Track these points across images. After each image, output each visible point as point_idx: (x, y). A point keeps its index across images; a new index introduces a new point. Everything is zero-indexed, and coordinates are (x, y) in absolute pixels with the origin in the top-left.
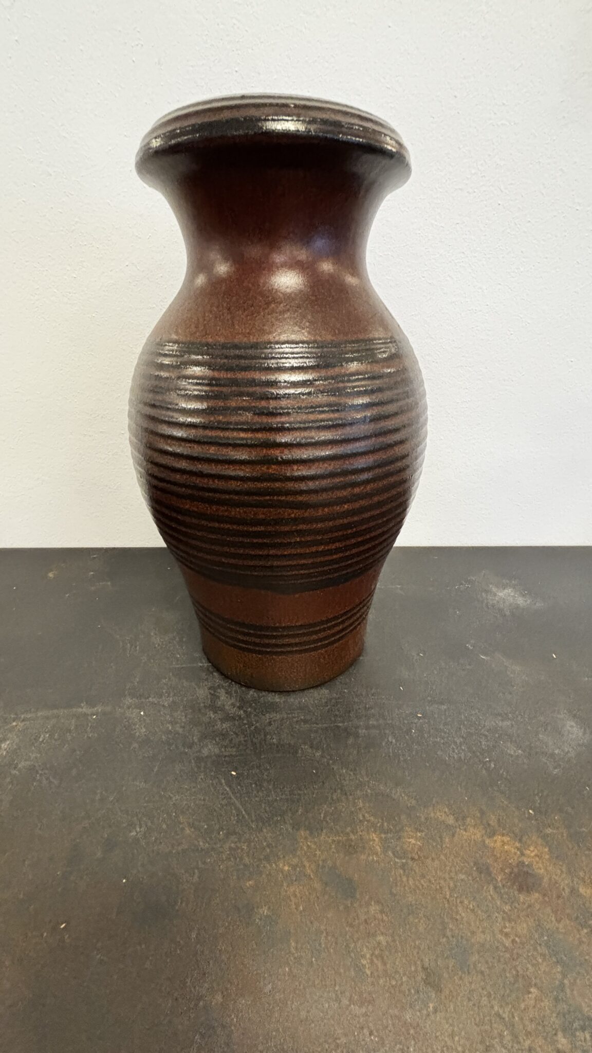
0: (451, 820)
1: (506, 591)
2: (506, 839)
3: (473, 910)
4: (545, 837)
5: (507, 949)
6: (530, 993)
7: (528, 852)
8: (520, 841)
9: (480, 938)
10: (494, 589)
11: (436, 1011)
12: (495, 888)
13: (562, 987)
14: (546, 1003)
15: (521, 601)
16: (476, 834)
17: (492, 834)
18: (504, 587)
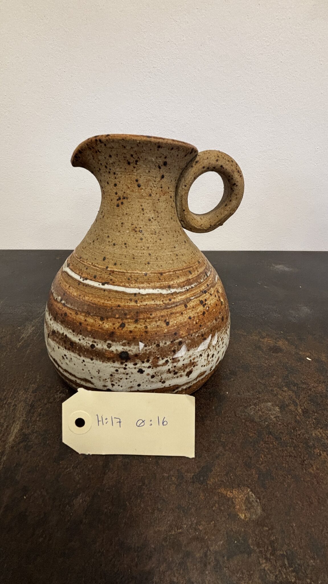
0: (245, 334)
1: (280, 266)
2: (269, 339)
3: (252, 357)
4: (287, 339)
5: (265, 367)
6: (273, 377)
7: (279, 343)
8: (275, 340)
9: (254, 363)
10: (274, 265)
11: (234, 380)
12: (262, 352)
13: (287, 376)
14: (280, 380)
15: (287, 269)
16: (257, 338)
17: (264, 338)
18: (280, 264)
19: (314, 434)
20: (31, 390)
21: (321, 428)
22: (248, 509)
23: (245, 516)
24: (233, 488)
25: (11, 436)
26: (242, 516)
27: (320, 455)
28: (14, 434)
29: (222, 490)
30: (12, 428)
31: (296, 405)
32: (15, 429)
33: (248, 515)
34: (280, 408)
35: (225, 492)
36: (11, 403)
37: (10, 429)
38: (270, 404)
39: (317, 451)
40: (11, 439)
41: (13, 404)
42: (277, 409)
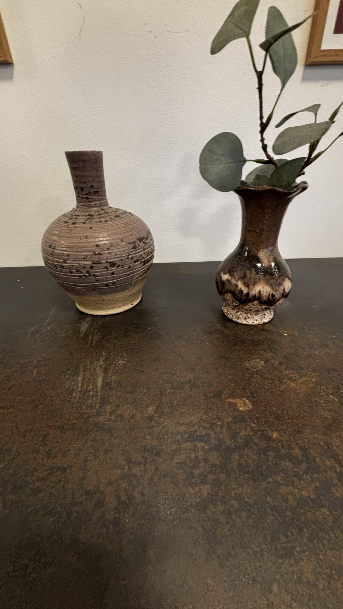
19: (284, 374)
20: (101, 361)
21: (289, 370)
22: (244, 406)
23: (243, 409)
24: (236, 398)
25: (99, 384)
26: (241, 409)
27: (287, 382)
28: (100, 383)
29: (231, 400)
30: (98, 380)
31: (275, 359)
32: (100, 380)
33: (244, 409)
34: (265, 362)
35: (232, 401)
36: (90, 368)
37: (96, 381)
38: (258, 360)
39: (285, 380)
40: (99, 385)
41: (92, 368)
42: (263, 362)
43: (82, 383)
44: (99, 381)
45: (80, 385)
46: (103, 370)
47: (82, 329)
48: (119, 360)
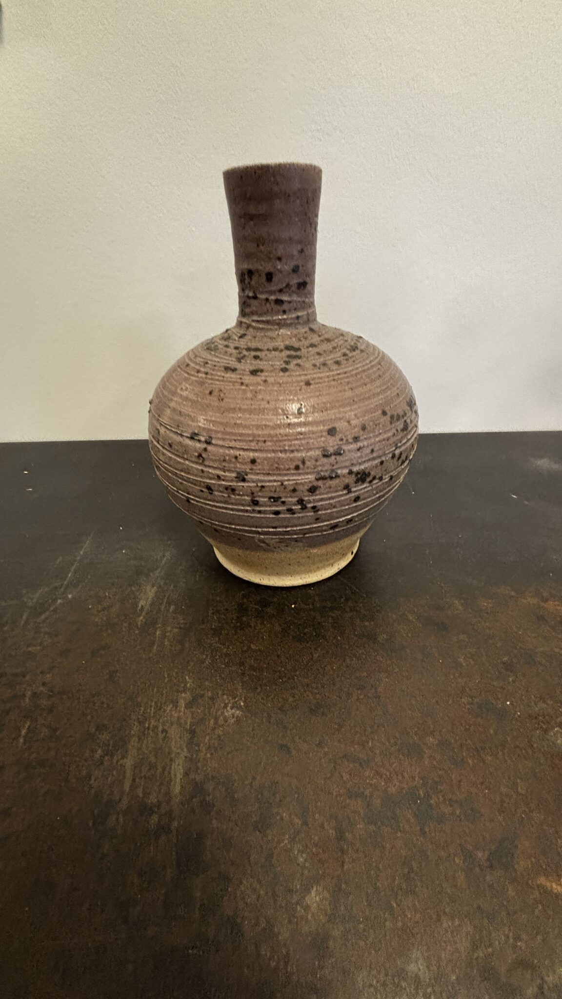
0: (513, 594)
1: (543, 461)
2: (557, 603)
9: (541, 649)
10: (532, 460)
12: (550, 626)
15: (555, 467)
17: (546, 601)
18: (541, 458)
20: (182, 704)
25: (174, 785)
28: (178, 780)
29: (543, 881)
30: (172, 772)
32: (178, 774)
35: (548, 885)
36: (156, 727)
37: (169, 773)
40: (177, 789)
41: (160, 729)
43: (134, 780)
44: (175, 775)
45: (127, 787)
46: (188, 736)
47: (142, 603)
48: (226, 706)
